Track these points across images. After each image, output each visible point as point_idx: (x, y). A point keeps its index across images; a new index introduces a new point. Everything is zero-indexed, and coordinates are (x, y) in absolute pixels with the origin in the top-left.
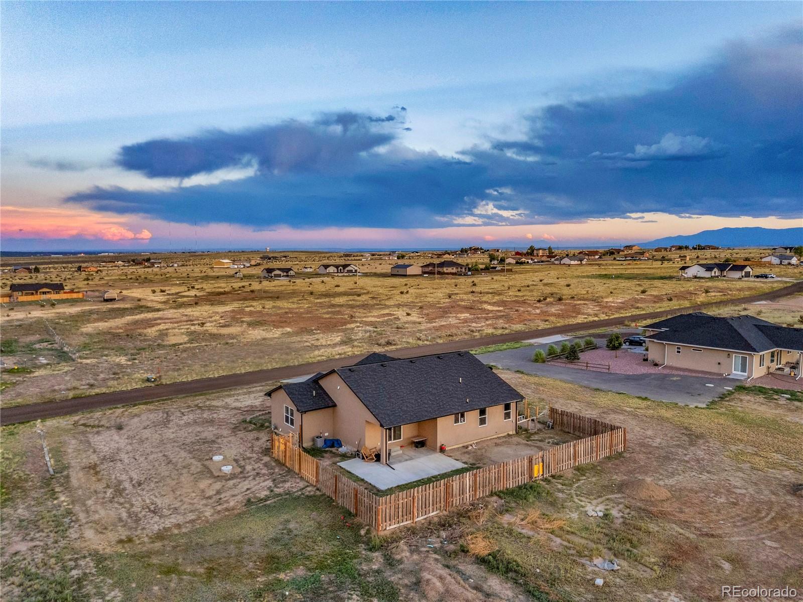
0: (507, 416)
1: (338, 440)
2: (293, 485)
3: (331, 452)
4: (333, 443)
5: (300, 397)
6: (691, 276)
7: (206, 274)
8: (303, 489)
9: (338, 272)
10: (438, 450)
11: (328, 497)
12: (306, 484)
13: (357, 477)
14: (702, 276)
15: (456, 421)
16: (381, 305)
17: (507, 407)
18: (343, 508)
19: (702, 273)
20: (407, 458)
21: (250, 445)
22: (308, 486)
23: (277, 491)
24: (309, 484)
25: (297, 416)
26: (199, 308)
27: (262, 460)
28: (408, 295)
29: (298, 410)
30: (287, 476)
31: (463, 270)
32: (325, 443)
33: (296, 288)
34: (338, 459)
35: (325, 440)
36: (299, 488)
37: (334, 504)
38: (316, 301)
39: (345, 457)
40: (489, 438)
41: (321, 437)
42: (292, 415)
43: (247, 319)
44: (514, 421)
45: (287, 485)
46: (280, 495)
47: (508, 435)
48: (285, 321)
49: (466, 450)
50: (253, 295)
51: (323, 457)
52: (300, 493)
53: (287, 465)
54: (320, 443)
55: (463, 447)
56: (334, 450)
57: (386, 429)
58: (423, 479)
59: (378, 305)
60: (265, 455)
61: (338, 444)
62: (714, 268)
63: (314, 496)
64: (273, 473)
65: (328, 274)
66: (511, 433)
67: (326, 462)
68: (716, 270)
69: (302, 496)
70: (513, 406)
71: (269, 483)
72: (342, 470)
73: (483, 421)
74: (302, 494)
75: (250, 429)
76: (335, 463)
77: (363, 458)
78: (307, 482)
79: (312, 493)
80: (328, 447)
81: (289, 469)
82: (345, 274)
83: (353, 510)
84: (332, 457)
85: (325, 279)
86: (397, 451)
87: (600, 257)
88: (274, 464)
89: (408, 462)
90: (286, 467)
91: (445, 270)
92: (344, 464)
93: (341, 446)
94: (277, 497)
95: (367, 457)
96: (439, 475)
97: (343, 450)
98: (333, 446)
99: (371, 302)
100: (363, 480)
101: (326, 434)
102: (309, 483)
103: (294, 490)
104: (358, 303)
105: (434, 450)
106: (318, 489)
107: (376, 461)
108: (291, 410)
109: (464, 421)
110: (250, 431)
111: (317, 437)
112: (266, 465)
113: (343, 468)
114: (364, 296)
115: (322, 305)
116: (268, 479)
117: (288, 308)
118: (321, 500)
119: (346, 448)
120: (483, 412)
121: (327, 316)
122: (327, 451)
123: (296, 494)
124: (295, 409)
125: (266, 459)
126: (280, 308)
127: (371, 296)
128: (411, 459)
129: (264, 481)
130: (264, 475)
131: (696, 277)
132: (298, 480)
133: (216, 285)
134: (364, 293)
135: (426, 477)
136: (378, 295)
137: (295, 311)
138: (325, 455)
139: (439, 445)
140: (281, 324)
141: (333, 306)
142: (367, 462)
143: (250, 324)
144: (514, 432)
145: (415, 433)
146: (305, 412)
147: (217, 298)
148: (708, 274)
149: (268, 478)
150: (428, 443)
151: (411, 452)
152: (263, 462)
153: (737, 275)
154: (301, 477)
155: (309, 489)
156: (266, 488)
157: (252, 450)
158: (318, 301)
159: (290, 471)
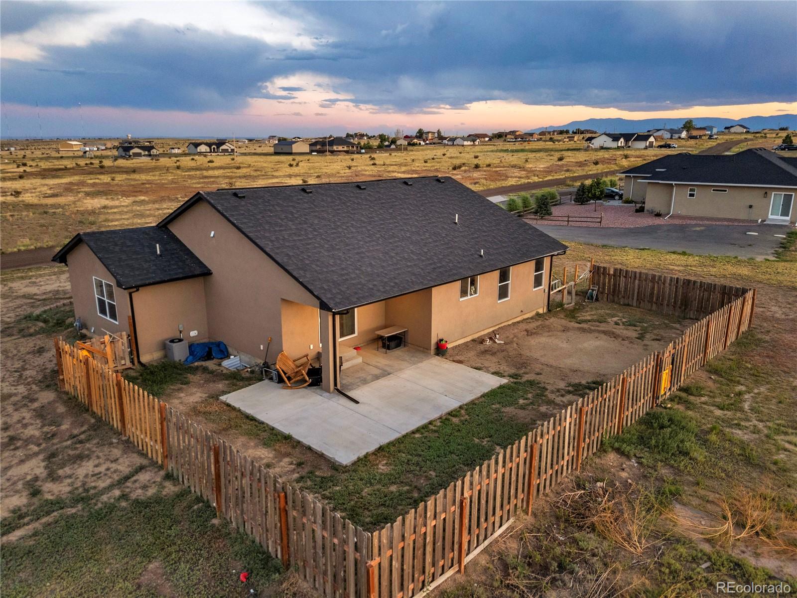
0: (538, 281)
1: (219, 344)
2: (102, 469)
3: (205, 369)
4: (210, 350)
5: (124, 257)
6: (598, 147)
7: (48, 155)
8: (127, 478)
9: (211, 152)
10: (433, 351)
11: (199, 499)
12: (138, 461)
13: (273, 429)
14: (609, 146)
15: (464, 293)
16: (267, 175)
17: (539, 266)
18: (242, 537)
19: (609, 142)
20: (377, 372)
21: (18, 365)
22: (141, 468)
23: (52, 490)
24: (145, 462)
25: (120, 298)
26: (24, 181)
27: (33, 400)
28: (298, 168)
29: (119, 285)
30: (88, 440)
31: (355, 149)
32: (192, 353)
33: (159, 164)
34: (220, 386)
35: (191, 346)
36: (116, 477)
37: (215, 521)
38: (183, 174)
39: (238, 380)
40: (510, 323)
41: (180, 340)
42: (111, 296)
43: (87, 189)
44: (547, 291)
45: (86, 468)
46: (58, 504)
47: (538, 314)
48: (140, 191)
49: (482, 347)
50: (102, 170)
51: (187, 383)
52: (117, 493)
53: (95, 409)
54: (179, 353)
55: (473, 340)
56: (210, 364)
57: (334, 314)
58: (430, 423)
59: (263, 175)
60: (48, 386)
61: (221, 351)
62: (620, 138)
63: (158, 500)
64: (53, 435)
65: (200, 153)
66: (541, 311)
67: (192, 394)
68: (622, 140)
69: (124, 504)
70: (546, 262)
71: (36, 467)
72: (233, 415)
73: (503, 293)
74: (124, 497)
75: (32, 330)
76: (215, 397)
77: (281, 380)
78: (143, 454)
79: (151, 492)
80: (200, 359)
81: (99, 419)
82: (220, 154)
83: (273, 547)
84: (207, 381)
85: (196, 157)
86: (352, 359)
87: (490, 140)
88: (61, 409)
89: (382, 382)
90: (93, 414)
91: (335, 148)
92: (236, 399)
93: (227, 356)
94: (48, 513)
95: (289, 379)
96: (461, 407)
97: (231, 363)
98: (209, 357)
99: (255, 174)
100: (288, 438)
101: (193, 333)
102: (145, 456)
103: (102, 484)
104: (238, 175)
105: (423, 352)
106: (169, 477)
107: (310, 385)
108: (108, 286)
109: (475, 292)
110: (31, 335)
111: (172, 341)
112: (40, 414)
113: (234, 409)
114: (244, 169)
115: (190, 177)
116: (36, 454)
117: (146, 180)
118: (177, 511)
119: (238, 358)
120: (504, 277)
121: (199, 186)
122: (197, 368)
123: (105, 498)
124: (113, 283)
125: (47, 397)
126: (135, 180)
127: (254, 169)
128: (385, 374)
129: (22, 462)
130: (28, 441)
131: (602, 148)
132: (116, 452)
133: (57, 163)
134: (245, 167)
135: (437, 415)
136: (262, 167)
137: (156, 182)
138: (191, 377)
139: (434, 340)
140: (133, 194)
141: (206, 177)
142: (291, 388)
143: (87, 194)
144: (545, 311)
145: (380, 321)
146: (137, 288)
147: (54, 173)
148: (614, 145)
149: (36, 449)
150: (409, 338)
151: (380, 359)
152: (36, 405)
153: (642, 145)
154: (128, 441)
155: (144, 477)
156: (20, 486)
157: (21, 376)
158: (186, 173)
159: (100, 426)
